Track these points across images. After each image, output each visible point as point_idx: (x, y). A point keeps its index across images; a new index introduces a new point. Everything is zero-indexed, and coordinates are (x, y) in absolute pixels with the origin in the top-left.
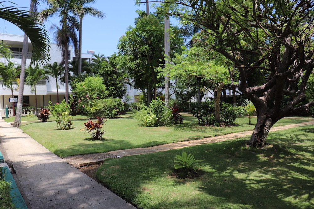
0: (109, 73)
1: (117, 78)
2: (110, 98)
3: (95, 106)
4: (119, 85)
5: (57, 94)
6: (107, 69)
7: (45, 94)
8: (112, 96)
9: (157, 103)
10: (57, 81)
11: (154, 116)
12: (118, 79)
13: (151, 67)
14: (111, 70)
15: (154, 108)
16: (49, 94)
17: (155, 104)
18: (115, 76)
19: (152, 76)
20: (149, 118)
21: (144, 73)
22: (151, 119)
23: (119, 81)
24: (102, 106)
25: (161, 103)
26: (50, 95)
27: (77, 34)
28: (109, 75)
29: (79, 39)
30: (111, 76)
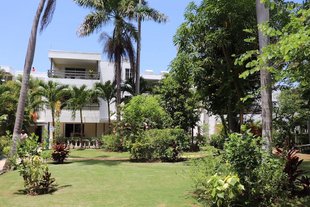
0: (175, 92)
1: (185, 100)
2: (176, 127)
3: (139, 141)
4: (188, 109)
5: (108, 121)
6: (171, 87)
7: (98, 122)
8: (179, 125)
9: (243, 142)
10: (109, 105)
11: (232, 179)
12: (187, 101)
13: (231, 71)
14: (177, 89)
15: (235, 157)
16: (103, 122)
17: (236, 146)
18: (182, 97)
19: (235, 88)
20: (219, 185)
21: (219, 83)
22: (226, 186)
23: (188, 103)
24: (152, 140)
25: (254, 141)
26: (104, 124)
27: (135, 46)
28: (175, 96)
29: (136, 52)
30: (177, 96)
